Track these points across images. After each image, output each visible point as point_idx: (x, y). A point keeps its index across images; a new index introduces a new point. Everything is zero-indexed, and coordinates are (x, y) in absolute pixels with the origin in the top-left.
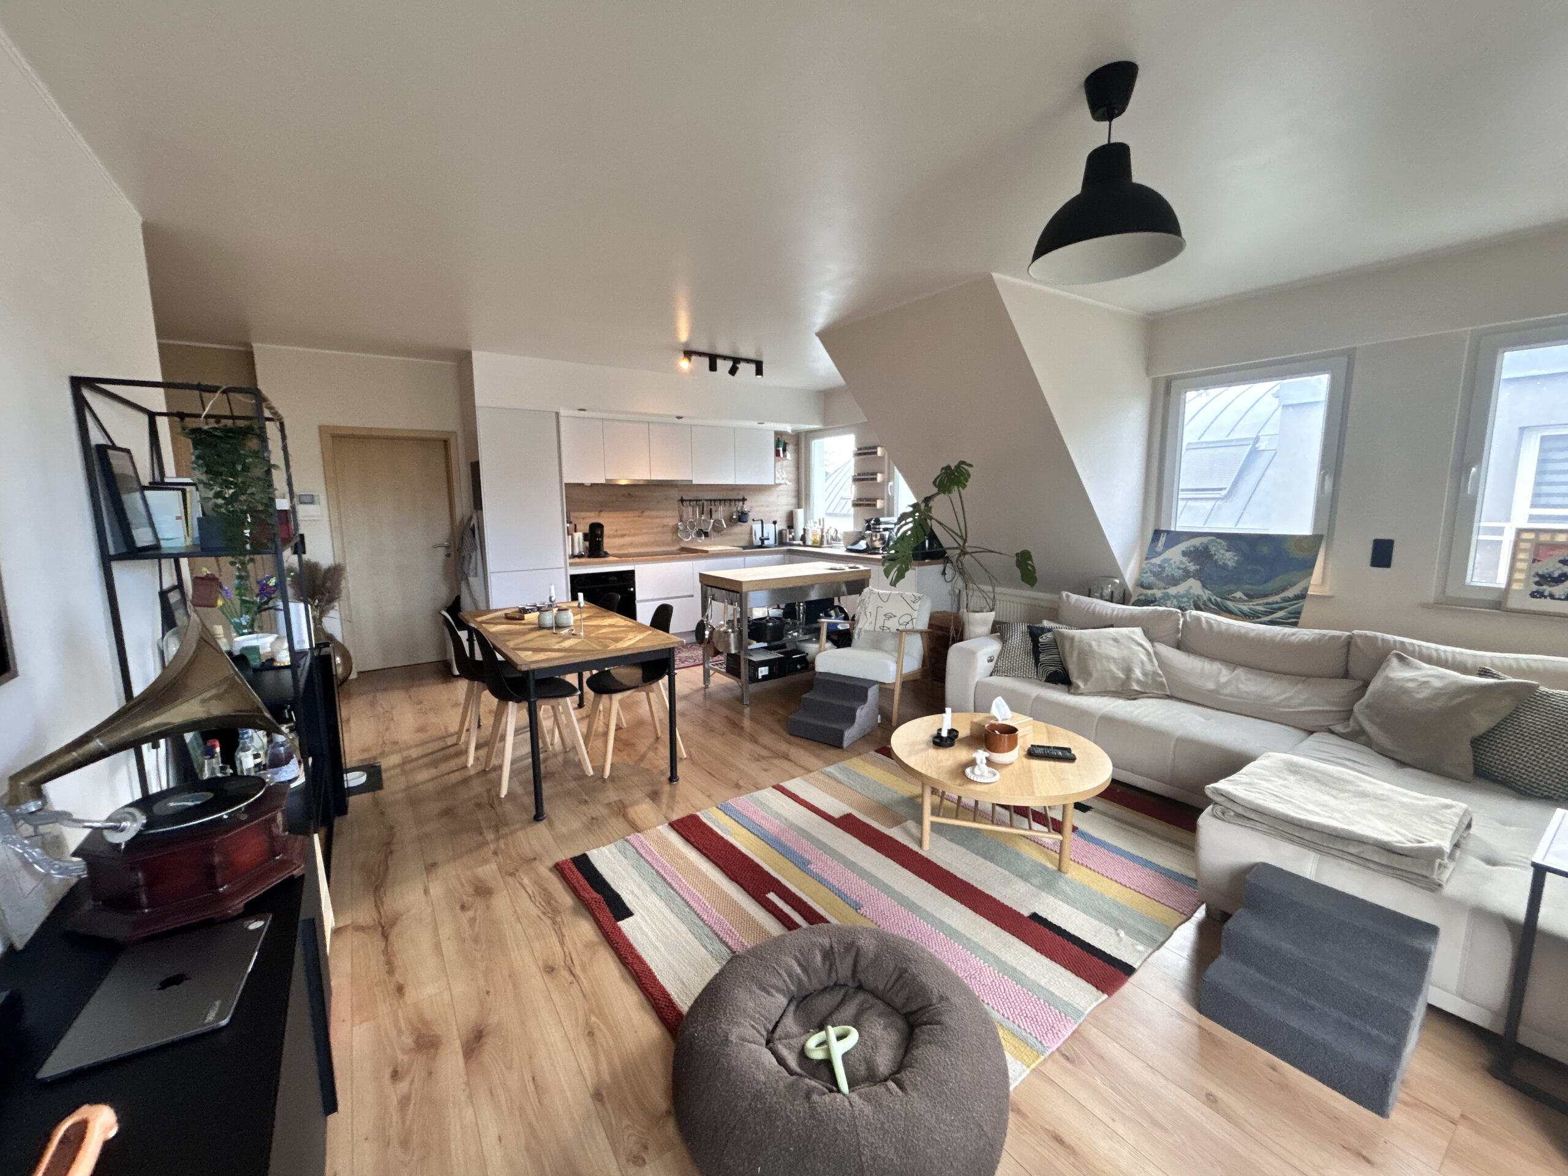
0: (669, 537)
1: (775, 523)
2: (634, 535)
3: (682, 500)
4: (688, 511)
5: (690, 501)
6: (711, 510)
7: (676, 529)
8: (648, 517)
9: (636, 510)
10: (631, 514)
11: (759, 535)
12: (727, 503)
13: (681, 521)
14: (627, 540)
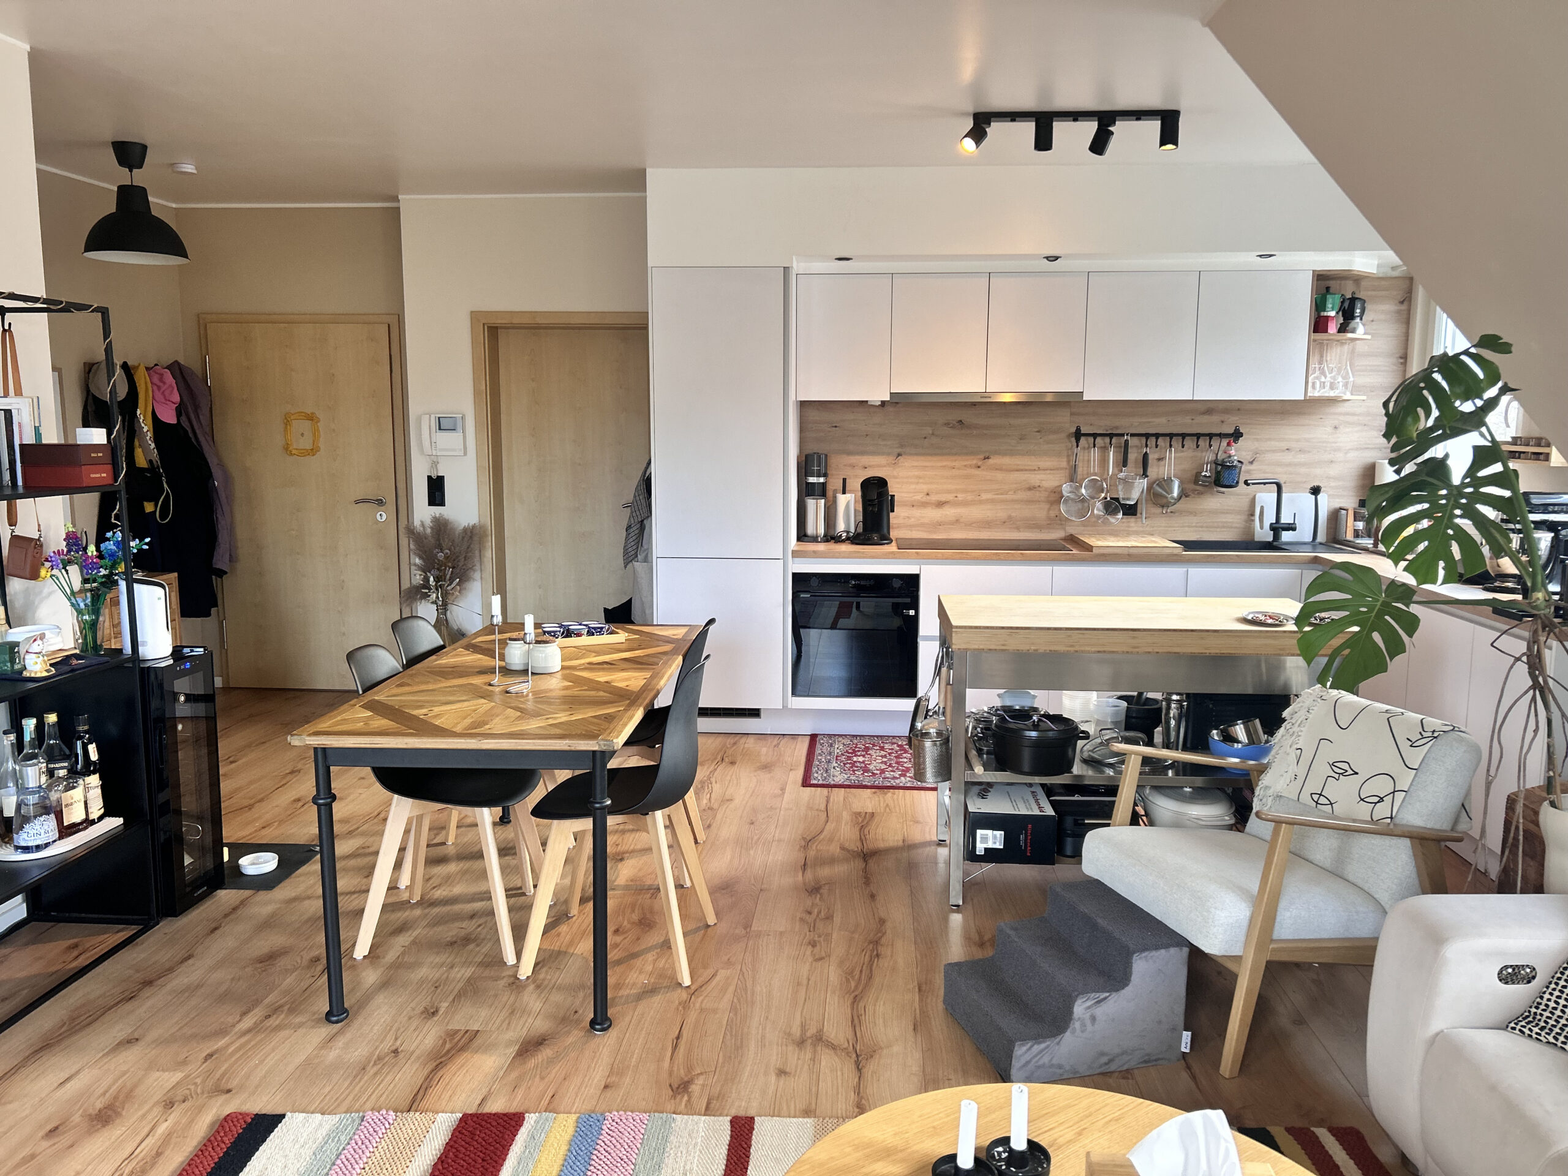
0: (1040, 512)
1: (1315, 491)
2: (965, 504)
3: (1078, 435)
4: (1090, 458)
5: (1095, 436)
6: (1146, 456)
7: (1056, 497)
8: (999, 469)
9: (972, 453)
10: (959, 462)
11: (1270, 518)
12: (1190, 443)
13: (1072, 479)
14: (949, 512)
